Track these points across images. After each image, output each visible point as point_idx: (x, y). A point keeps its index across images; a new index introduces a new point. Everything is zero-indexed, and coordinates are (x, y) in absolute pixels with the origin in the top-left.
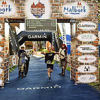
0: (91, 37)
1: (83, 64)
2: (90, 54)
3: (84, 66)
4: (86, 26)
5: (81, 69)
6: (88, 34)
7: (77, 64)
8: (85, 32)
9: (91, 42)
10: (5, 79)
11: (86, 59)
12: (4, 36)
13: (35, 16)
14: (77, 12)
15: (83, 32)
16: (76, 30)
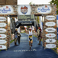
0: (53, 24)
1: (49, 38)
2: (52, 33)
3: (49, 39)
4: (50, 18)
5: (47, 41)
6: (51, 22)
7: (45, 38)
8: (49, 21)
9: (52, 27)
10: (8, 46)
11: (50, 36)
12: (7, 24)
13: (23, 13)
14: (45, 11)
15: (48, 21)
16: (45, 20)
